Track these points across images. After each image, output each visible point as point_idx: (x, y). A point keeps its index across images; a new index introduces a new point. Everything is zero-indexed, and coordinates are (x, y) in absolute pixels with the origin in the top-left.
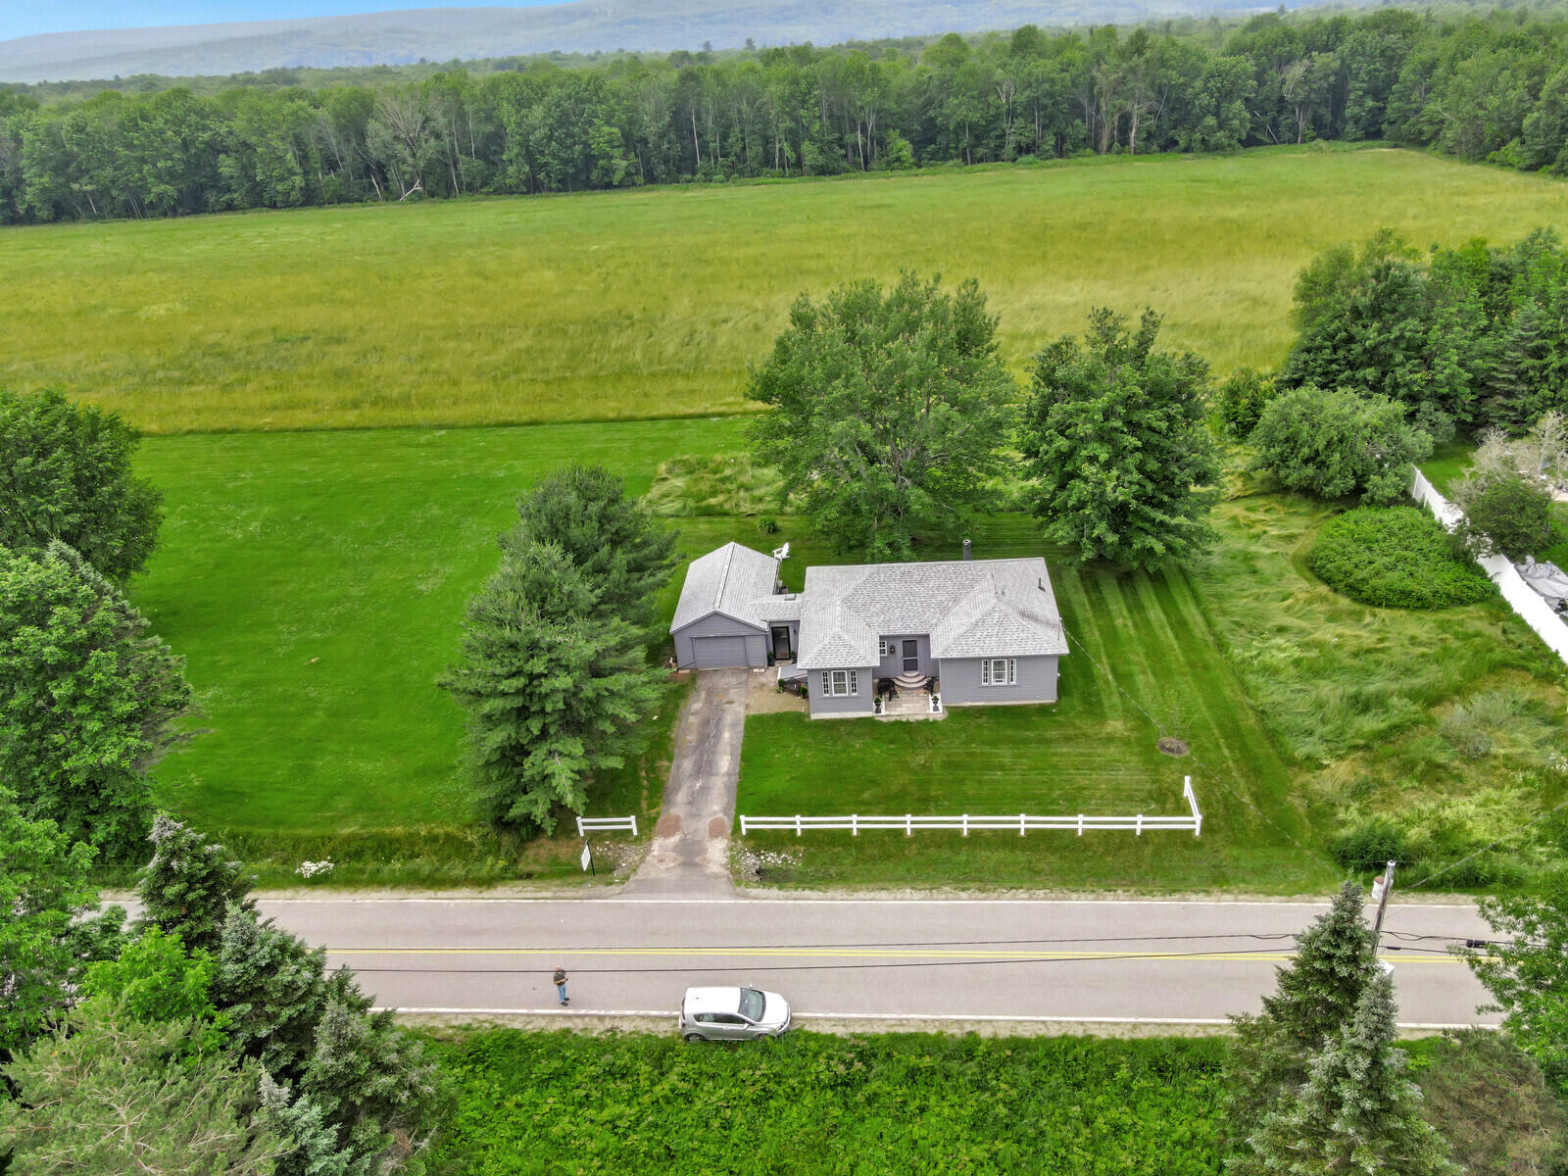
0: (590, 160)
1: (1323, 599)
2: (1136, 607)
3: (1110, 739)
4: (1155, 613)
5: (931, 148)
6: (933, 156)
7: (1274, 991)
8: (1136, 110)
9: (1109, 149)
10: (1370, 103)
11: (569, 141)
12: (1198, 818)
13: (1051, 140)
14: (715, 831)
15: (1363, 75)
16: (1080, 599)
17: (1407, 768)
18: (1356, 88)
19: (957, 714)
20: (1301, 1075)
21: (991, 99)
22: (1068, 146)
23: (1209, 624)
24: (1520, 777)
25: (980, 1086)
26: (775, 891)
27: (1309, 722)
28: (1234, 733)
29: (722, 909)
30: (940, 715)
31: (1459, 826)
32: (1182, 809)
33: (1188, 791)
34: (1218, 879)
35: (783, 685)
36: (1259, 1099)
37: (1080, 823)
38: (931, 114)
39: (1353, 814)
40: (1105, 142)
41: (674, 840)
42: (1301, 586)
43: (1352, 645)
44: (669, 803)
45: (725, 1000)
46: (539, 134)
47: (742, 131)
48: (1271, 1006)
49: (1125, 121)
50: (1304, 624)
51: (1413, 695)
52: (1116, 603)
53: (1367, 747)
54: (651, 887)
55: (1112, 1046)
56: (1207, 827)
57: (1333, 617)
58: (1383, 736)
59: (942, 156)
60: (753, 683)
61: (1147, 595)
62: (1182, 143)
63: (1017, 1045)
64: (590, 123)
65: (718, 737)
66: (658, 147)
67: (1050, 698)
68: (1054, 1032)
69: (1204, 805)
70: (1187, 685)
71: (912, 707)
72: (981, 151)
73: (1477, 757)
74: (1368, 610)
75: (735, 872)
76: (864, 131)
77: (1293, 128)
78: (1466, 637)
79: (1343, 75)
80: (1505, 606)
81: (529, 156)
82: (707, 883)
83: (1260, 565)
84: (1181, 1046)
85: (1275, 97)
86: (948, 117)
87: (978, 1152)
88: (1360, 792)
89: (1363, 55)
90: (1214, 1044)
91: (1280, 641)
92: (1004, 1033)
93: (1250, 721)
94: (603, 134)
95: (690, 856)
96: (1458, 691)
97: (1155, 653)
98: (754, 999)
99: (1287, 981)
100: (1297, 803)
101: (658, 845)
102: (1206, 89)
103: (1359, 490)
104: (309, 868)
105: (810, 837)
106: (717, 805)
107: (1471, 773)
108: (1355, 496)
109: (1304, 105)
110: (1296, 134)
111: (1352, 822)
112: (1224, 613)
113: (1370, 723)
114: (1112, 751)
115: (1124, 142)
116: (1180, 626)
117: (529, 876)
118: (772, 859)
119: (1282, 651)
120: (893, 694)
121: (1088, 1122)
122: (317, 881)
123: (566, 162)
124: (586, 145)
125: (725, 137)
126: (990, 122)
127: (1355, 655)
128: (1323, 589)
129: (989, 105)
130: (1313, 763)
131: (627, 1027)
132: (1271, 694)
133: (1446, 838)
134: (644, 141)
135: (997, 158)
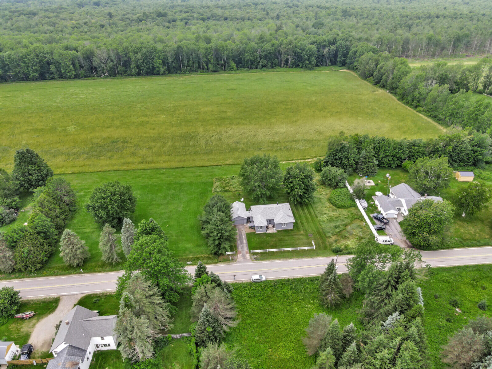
0: (154, 68)
1: (331, 207)
2: (303, 210)
3: (301, 235)
4: (306, 211)
5: (240, 65)
6: (241, 67)
7: (325, 271)
8: (290, 58)
9: (284, 67)
10: (343, 59)
11: (148, 63)
12: (315, 247)
13: (270, 64)
14: (247, 253)
15: (341, 52)
16: (294, 208)
17: (342, 237)
18: (340, 55)
19: (278, 231)
20: (328, 279)
21: (255, 54)
22: (273, 65)
23: (314, 213)
24: (356, 237)
25: (291, 285)
26: (258, 261)
27: (329, 230)
28: (319, 233)
29: (252, 264)
30: (276, 232)
31: (348, 245)
32: (312, 245)
33: (313, 242)
34: (318, 255)
35: (250, 227)
36: (323, 282)
37: (299, 248)
38: (241, 57)
39: (335, 245)
40: (282, 65)
41: (241, 255)
42: (328, 204)
43: (335, 216)
44: (238, 249)
45: (257, 277)
46: (141, 61)
47: (193, 60)
48: (325, 272)
49: (287, 60)
50: (329, 212)
51: (343, 225)
52: (300, 209)
53: (337, 234)
54: (240, 262)
55: (306, 278)
56: (316, 248)
57: (333, 210)
58: (339, 232)
59: (243, 67)
60: (245, 227)
61: (305, 208)
62: (301, 66)
63: (294, 279)
64: (153, 58)
65: (242, 237)
66: (172, 65)
67: (292, 228)
68: (299, 277)
69: (315, 244)
70: (312, 225)
71: (272, 230)
72: (253, 66)
73: (351, 234)
74: (338, 209)
75: (251, 259)
76: (224, 60)
77: (326, 62)
78: (352, 214)
79: (337, 51)
80: (357, 207)
81: (138, 67)
82: (248, 261)
83: (322, 200)
84: (314, 277)
85: (321, 55)
86: (244, 58)
87: (291, 292)
88: (336, 241)
89: (341, 47)
90: (318, 277)
91: (325, 216)
92: (292, 278)
93: (321, 231)
94: (158, 62)
95: (244, 257)
96: (350, 224)
97: (307, 219)
98: (261, 276)
99: (327, 269)
100: (328, 244)
101: (239, 255)
102: (306, 54)
103: (337, 185)
104: (189, 263)
105: (261, 253)
106: (246, 249)
107: (350, 237)
108: (336, 186)
109: (328, 58)
110: (327, 64)
111: (334, 246)
112: (317, 210)
113: (337, 230)
114: (301, 237)
115: (287, 65)
116: (310, 213)
117: (221, 262)
118: (256, 256)
119: (325, 217)
120: (268, 228)
121: (304, 287)
122: (190, 265)
123: (147, 68)
124: (153, 64)
125: (188, 61)
126: (255, 60)
127: (336, 218)
128: (331, 205)
129: (255, 56)
130: (330, 237)
131: (244, 281)
132: (324, 226)
133: (346, 247)
134: (168, 63)
135: (257, 68)
